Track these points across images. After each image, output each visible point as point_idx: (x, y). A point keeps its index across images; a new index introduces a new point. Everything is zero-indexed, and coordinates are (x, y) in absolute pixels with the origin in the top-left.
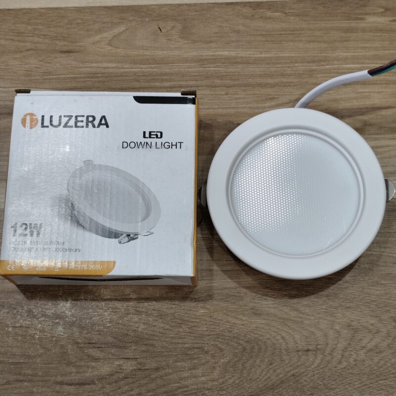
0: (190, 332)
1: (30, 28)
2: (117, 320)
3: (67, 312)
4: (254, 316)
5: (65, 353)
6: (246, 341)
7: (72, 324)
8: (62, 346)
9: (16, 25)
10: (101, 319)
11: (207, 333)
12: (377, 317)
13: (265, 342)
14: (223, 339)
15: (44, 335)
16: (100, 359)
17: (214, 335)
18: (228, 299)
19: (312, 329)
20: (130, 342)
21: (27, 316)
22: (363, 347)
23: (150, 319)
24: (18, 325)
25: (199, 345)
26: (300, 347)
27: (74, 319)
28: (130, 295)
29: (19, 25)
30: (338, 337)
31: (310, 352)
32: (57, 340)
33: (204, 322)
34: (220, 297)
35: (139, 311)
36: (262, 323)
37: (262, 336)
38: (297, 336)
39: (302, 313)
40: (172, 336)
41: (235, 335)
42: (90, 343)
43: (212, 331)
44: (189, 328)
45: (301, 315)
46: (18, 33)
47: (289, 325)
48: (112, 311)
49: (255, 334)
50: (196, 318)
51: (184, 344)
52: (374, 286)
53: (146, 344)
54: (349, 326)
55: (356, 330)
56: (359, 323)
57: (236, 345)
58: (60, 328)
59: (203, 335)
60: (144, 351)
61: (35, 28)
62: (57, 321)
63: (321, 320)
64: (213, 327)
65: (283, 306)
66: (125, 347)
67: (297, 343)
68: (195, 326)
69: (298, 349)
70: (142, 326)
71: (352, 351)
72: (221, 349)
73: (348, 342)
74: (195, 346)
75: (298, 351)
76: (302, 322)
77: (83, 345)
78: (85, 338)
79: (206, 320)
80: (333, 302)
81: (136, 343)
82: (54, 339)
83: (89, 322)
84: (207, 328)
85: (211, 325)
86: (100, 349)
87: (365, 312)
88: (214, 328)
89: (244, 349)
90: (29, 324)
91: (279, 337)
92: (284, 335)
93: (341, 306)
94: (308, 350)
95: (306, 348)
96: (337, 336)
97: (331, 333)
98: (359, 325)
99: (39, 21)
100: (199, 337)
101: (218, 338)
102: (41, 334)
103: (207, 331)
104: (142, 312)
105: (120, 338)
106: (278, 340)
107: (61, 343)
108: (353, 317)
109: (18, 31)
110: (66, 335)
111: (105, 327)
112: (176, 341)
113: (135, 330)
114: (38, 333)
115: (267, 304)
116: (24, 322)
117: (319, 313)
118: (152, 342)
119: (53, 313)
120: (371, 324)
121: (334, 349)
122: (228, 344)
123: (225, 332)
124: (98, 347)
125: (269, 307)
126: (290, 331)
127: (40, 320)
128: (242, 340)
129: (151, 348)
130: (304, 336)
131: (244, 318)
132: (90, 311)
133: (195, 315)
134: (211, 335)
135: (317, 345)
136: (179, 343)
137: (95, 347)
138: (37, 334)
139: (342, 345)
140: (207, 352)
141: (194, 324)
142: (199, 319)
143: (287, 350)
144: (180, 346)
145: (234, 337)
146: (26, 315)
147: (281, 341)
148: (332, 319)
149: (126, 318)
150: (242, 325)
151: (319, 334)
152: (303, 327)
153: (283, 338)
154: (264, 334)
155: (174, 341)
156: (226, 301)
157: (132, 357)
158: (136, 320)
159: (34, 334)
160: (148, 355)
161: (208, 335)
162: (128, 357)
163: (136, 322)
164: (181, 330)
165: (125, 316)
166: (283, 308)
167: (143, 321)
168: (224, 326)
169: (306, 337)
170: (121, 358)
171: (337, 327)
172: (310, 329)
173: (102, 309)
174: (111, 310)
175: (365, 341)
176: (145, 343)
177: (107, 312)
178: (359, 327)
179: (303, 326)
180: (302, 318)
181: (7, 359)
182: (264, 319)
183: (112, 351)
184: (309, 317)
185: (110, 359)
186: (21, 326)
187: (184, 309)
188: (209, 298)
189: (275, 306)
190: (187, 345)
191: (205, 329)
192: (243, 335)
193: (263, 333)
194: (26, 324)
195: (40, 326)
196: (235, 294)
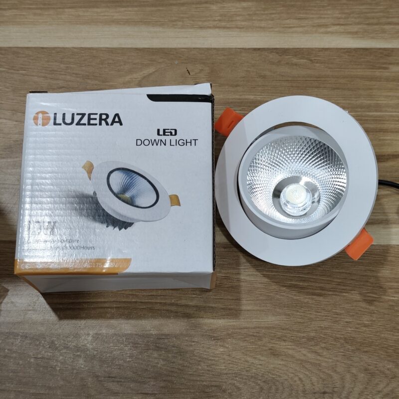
0: (208, 370)
1: (62, 66)
2: (137, 355)
3: (88, 345)
4: (273, 356)
5: (85, 385)
6: (264, 381)
7: (93, 357)
8: (82, 379)
9: (49, 63)
10: (122, 354)
11: (225, 372)
12: (394, 362)
13: (282, 383)
14: (240, 378)
15: (65, 367)
16: (119, 393)
17: (232, 374)
18: (247, 339)
19: (329, 372)
20: (149, 378)
21: (50, 347)
22: (379, 392)
23: (170, 355)
24: (40, 356)
25: (217, 384)
26: (317, 389)
27: (95, 352)
28: (150, 330)
29: (52, 63)
30: (354, 381)
31: (326, 395)
32: (77, 373)
33: (222, 361)
34: (239, 337)
35: (158, 347)
36: (280, 364)
37: (280, 376)
38: (314, 379)
39: (320, 356)
40: (190, 373)
41: (253, 375)
42: (109, 377)
43: (230, 370)
44: (208, 366)
45: (319, 357)
46: (51, 71)
47: (307, 366)
48: (133, 346)
49: (273, 374)
50: (214, 357)
51: (203, 381)
52: (392, 331)
53: (165, 381)
54: (366, 370)
55: (372, 375)
56: (376, 367)
57: (253, 384)
58: (81, 361)
59: (221, 374)
60: (162, 387)
61: (67, 67)
62: (78, 353)
63: (338, 363)
64: (231, 365)
65: (301, 348)
66: (144, 383)
67: (314, 385)
68: (213, 364)
69: (315, 391)
70: (162, 362)
71: (368, 395)
72: (239, 388)
73: (364, 386)
74: (214, 383)
75: (315, 393)
76: (320, 365)
77: (103, 378)
78: (105, 371)
79: (224, 359)
80: (350, 345)
81: (155, 378)
82: (75, 371)
83: (109, 356)
84: (225, 366)
85: (230, 363)
86: (119, 383)
87: (382, 356)
88: (232, 367)
89: (262, 389)
90: (51, 356)
91: (296, 379)
92: (301, 376)
93: (359, 349)
94: (324, 393)
95: (323, 391)
96: (354, 379)
97: (348, 376)
98: (376, 369)
99: (72, 60)
100: (217, 375)
101: (236, 377)
102: (62, 366)
103: (226, 369)
104: (162, 348)
105: (140, 373)
106: (295, 381)
107: (81, 376)
108: (371, 362)
109: (50, 69)
110: (87, 368)
111: (125, 362)
112: (195, 378)
113: (155, 366)
114: (59, 364)
115: (286, 345)
116: (46, 354)
117: (336, 356)
118: (170, 378)
119: (74, 346)
120: (388, 369)
121: (351, 392)
122: (245, 383)
123: (243, 371)
124: (118, 382)
125: (287, 348)
126: (307, 373)
127: (61, 352)
128: (260, 380)
129: (169, 384)
130: (321, 378)
131: (262, 358)
132: (112, 345)
133: (214, 353)
134: (229, 374)
135: (334, 388)
136: (198, 381)
137: (113, 381)
138: (58, 366)
139: (359, 388)
140: (224, 391)
141: (213, 362)
142: (218, 357)
143: (304, 391)
144: (198, 383)
145: (252, 377)
146: (48, 346)
147: (298, 382)
148: (349, 362)
149: (146, 354)
150: (261, 365)
151: (336, 377)
152: (320, 370)
153: (300, 379)
154: (282, 375)
155: (192, 378)
156: (245, 340)
157: (150, 392)
158: (156, 355)
159: (56, 365)
160: (166, 390)
161: (227, 374)
162: (146, 392)
163: (156, 358)
164: (200, 368)
165: (145, 352)
166: (301, 350)
167: (162, 357)
168: (242, 365)
169: (324, 380)
170: (139, 393)
171: (354, 371)
172: (327, 372)
173: (122, 343)
174: (131, 345)
175: (381, 386)
176: (164, 379)
177: (128, 347)
178: (376, 372)
179: (320, 368)
180: (320, 360)
181: (28, 390)
182: (282, 360)
183: (131, 386)
184: (326, 360)
185: (128, 393)
186: (43, 358)
187: (203, 347)
188: (228, 337)
189: (293, 347)
190: (205, 383)
191: (224, 368)
192: (260, 375)
193: (281, 373)
194: (48, 355)
195: (61, 358)
196: (255, 334)
